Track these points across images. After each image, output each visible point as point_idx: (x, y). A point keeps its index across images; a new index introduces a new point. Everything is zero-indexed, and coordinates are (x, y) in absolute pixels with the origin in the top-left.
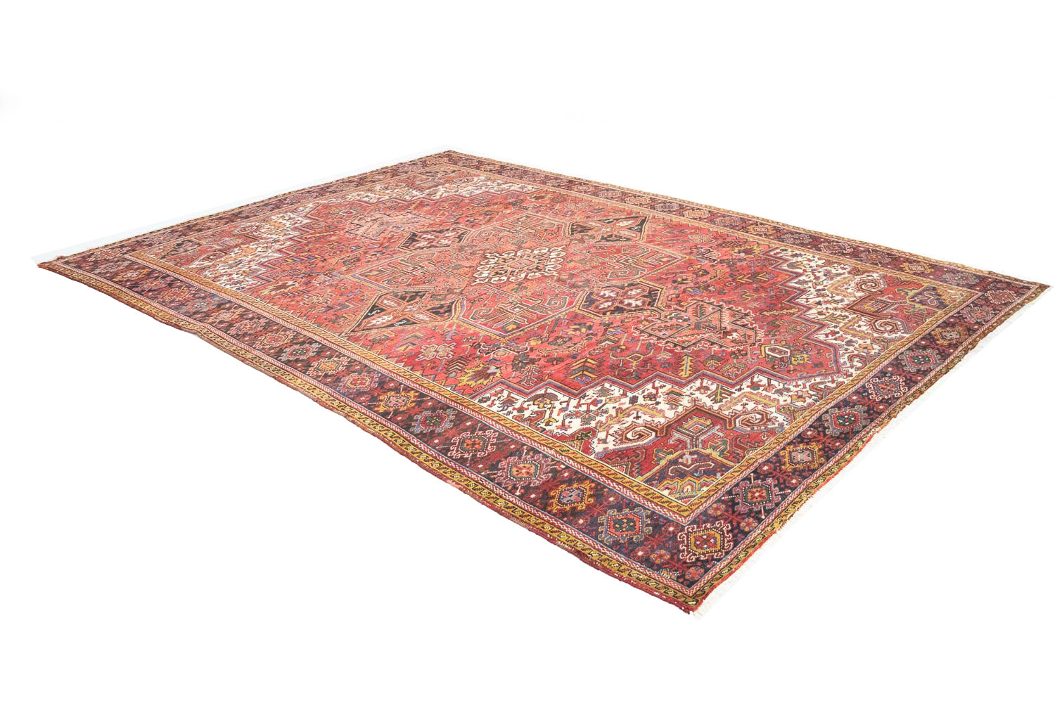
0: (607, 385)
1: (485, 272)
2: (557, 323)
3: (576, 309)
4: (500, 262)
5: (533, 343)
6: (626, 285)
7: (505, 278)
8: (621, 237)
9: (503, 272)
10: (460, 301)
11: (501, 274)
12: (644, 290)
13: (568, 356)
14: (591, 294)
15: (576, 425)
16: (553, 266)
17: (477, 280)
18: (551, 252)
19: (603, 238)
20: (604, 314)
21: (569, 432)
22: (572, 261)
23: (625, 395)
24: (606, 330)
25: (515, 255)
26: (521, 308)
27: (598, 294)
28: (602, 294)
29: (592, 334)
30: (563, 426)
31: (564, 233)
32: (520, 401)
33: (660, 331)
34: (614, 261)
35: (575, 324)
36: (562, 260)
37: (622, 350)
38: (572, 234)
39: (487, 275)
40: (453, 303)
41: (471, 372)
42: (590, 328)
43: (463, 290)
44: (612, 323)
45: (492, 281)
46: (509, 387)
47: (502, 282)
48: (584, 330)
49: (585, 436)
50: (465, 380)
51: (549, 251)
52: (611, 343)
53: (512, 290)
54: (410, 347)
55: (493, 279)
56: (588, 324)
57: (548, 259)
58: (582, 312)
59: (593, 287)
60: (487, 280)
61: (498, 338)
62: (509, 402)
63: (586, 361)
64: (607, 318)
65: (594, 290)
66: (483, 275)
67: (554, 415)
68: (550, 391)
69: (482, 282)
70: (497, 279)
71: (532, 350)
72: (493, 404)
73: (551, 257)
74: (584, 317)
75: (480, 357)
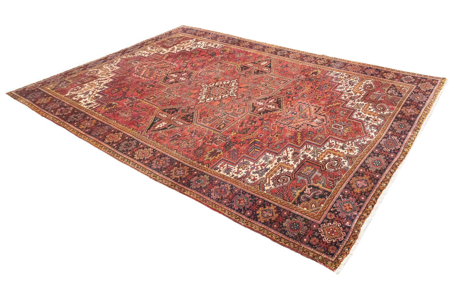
0: (189, 51)
1: (234, 85)
2: (202, 67)
3: (196, 72)
4: (228, 91)
5: (210, 60)
6: (174, 83)
7: (224, 83)
8: (168, 112)
9: (226, 86)
10: (239, 72)
11: (226, 85)
12: (168, 81)
13: (199, 57)
14: (189, 78)
15: (199, 43)
16: (204, 90)
17: (236, 81)
18: (205, 99)
19: (177, 110)
20: (185, 71)
21: (201, 42)
22: (195, 94)
23: (185, 49)
24: (186, 65)
25: (222, 96)
26: (216, 71)
27: (187, 78)
28: (185, 79)
29: (191, 64)
30: (202, 43)
31: (197, 113)
32: (213, 46)
33: (168, 66)
34: (175, 95)
35: (196, 67)
36: (199, 94)
37: (183, 60)
38: (193, 113)
39: (232, 84)
40: (242, 71)
41: (227, 51)
42: (191, 66)
43: (240, 76)
44: (184, 68)
45: (229, 81)
46: (216, 49)
47: (225, 81)
48: (194, 65)
49: (197, 41)
50: (229, 49)
51: (206, 100)
52: (186, 62)
53: (220, 78)
54: (249, 56)
55: (229, 82)
56: (192, 67)
57: (206, 94)
58: (194, 71)
59: (188, 81)
60: (232, 81)
61: (222, 60)
62: (216, 46)
63: (194, 56)
64: (185, 69)
65: (188, 80)
66: (234, 84)
67: (204, 44)
68: (205, 49)
69: (233, 80)
70: (227, 82)
71: (211, 58)
72: (220, 45)
73: (205, 96)
74: (193, 69)
75: (226, 54)
